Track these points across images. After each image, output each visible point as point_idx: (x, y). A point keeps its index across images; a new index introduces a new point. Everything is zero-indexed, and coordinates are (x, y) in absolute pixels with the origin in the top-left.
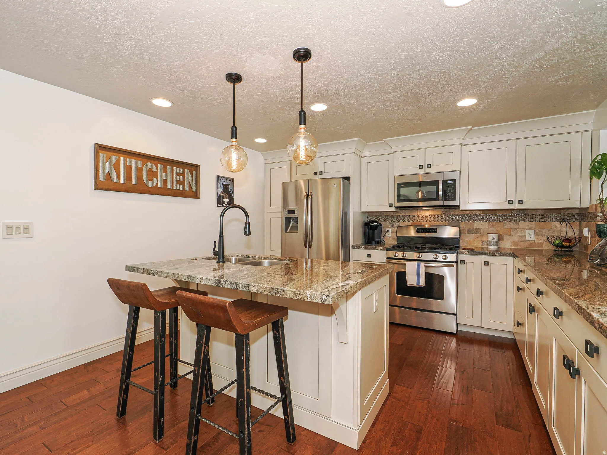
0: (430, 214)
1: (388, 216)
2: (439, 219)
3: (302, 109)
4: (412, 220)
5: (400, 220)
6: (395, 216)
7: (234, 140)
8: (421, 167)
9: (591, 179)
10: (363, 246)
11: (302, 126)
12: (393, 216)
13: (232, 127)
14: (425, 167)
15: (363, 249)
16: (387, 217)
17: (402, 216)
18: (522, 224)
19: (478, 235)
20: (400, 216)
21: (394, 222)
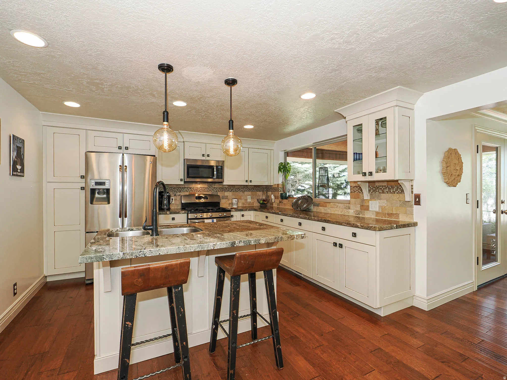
0: (201, 187)
1: (172, 188)
2: (206, 190)
3: (231, 119)
4: (189, 191)
5: (181, 191)
6: (177, 188)
7: (165, 123)
8: (203, 155)
9: (279, 173)
10: (169, 212)
11: (231, 131)
12: (175, 187)
13: (164, 112)
14: (206, 155)
15: (168, 214)
16: (170, 188)
17: (182, 187)
18: (246, 193)
19: (227, 200)
20: (180, 188)
21: (176, 192)
